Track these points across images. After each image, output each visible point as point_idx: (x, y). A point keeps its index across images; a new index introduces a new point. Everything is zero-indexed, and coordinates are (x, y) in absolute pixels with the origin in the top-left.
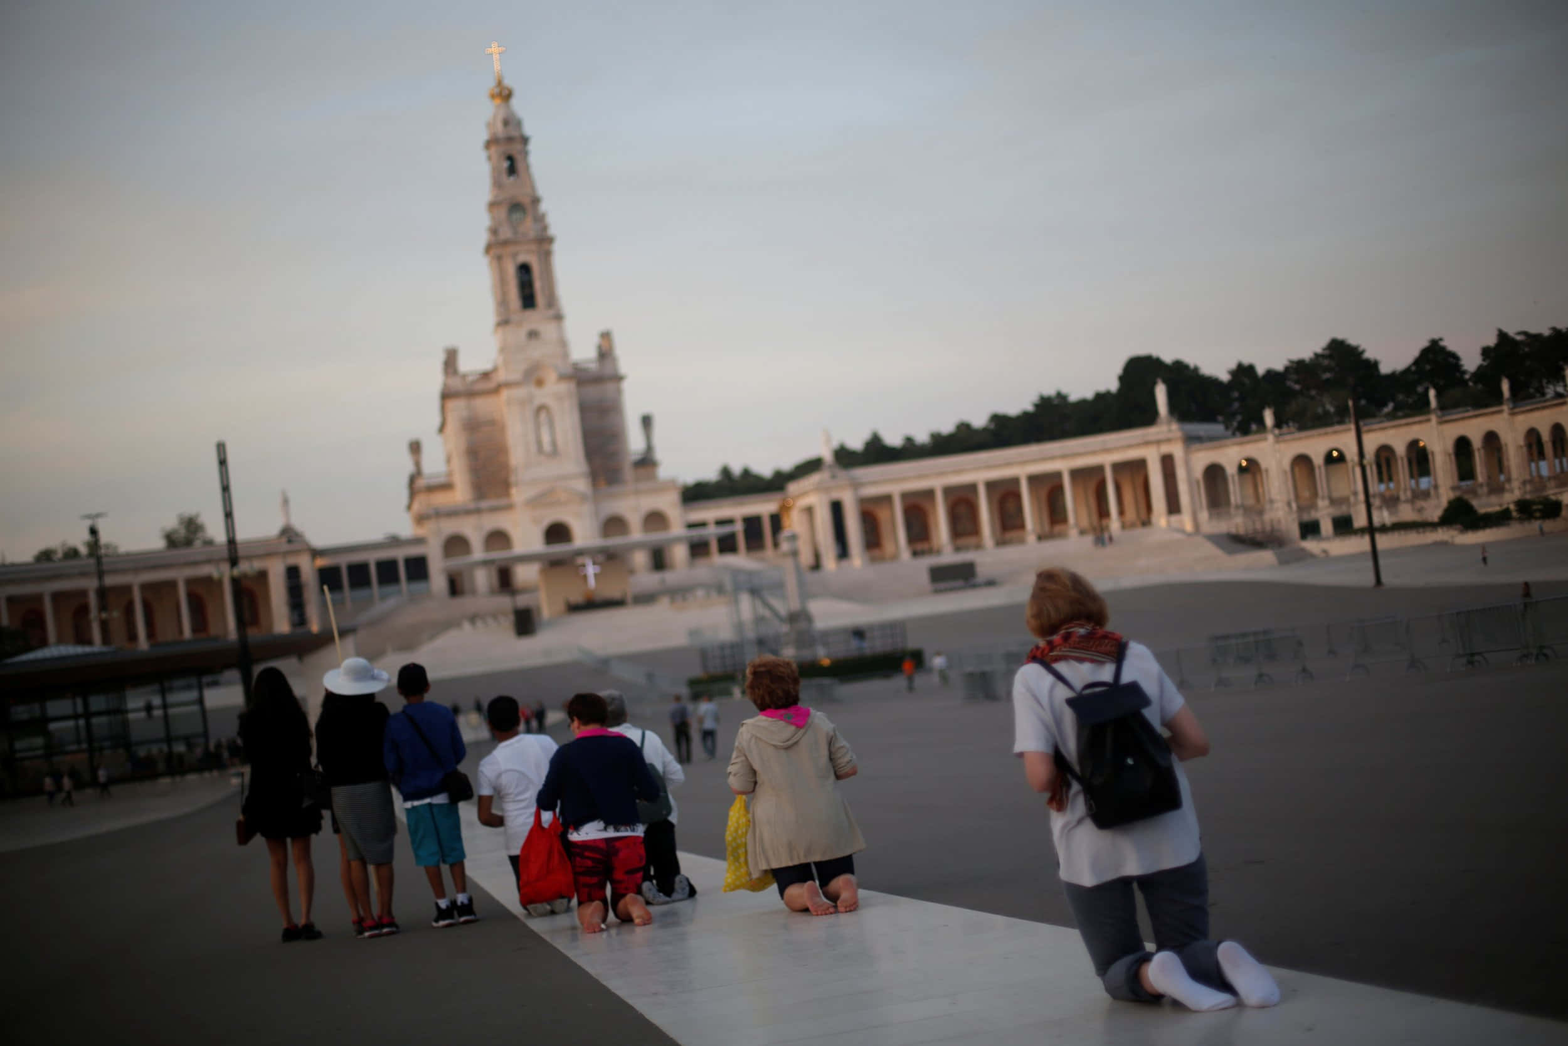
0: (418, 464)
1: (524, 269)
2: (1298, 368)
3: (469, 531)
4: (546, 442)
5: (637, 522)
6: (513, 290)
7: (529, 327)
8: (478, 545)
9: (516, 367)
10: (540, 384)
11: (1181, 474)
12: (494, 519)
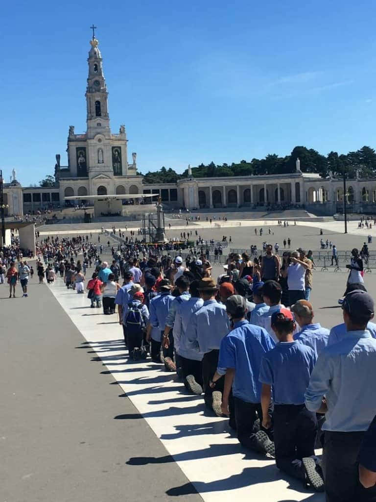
0: (59, 162)
1: (98, 103)
2: (352, 154)
3: (73, 187)
4: (101, 159)
5: (127, 188)
6: (94, 110)
7: (98, 122)
8: (76, 191)
9: (92, 134)
10: (100, 140)
11: (301, 189)
12: (81, 183)
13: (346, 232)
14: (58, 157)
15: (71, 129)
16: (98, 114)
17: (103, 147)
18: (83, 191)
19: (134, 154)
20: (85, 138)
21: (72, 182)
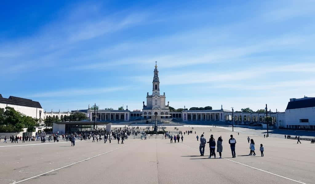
0: (144, 104)
1: (156, 85)
3: (147, 112)
4: (156, 103)
5: (164, 112)
6: (155, 87)
7: (156, 91)
8: (148, 113)
9: (154, 95)
10: (156, 97)
11: (223, 115)
12: (149, 111)
13: (233, 131)
14: (144, 102)
15: (148, 93)
16: (156, 89)
17: (157, 99)
18: (150, 113)
19: (168, 102)
20: (151, 97)
21: (146, 110)
